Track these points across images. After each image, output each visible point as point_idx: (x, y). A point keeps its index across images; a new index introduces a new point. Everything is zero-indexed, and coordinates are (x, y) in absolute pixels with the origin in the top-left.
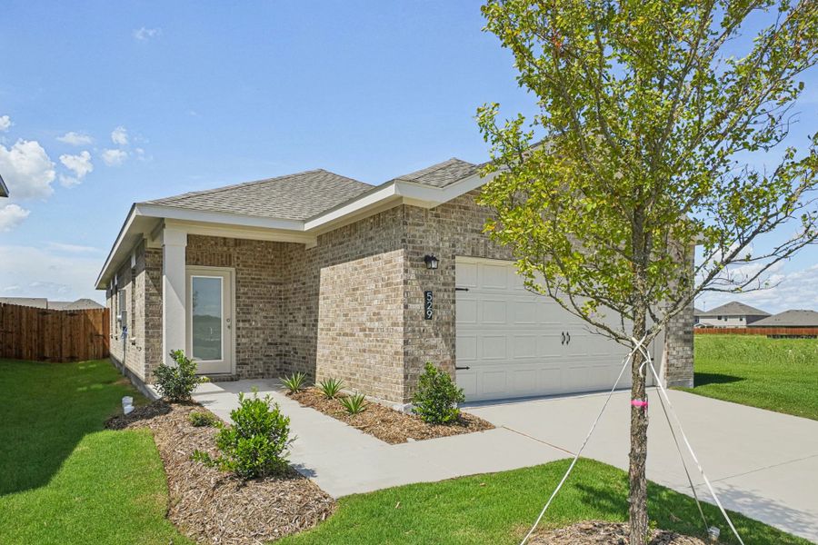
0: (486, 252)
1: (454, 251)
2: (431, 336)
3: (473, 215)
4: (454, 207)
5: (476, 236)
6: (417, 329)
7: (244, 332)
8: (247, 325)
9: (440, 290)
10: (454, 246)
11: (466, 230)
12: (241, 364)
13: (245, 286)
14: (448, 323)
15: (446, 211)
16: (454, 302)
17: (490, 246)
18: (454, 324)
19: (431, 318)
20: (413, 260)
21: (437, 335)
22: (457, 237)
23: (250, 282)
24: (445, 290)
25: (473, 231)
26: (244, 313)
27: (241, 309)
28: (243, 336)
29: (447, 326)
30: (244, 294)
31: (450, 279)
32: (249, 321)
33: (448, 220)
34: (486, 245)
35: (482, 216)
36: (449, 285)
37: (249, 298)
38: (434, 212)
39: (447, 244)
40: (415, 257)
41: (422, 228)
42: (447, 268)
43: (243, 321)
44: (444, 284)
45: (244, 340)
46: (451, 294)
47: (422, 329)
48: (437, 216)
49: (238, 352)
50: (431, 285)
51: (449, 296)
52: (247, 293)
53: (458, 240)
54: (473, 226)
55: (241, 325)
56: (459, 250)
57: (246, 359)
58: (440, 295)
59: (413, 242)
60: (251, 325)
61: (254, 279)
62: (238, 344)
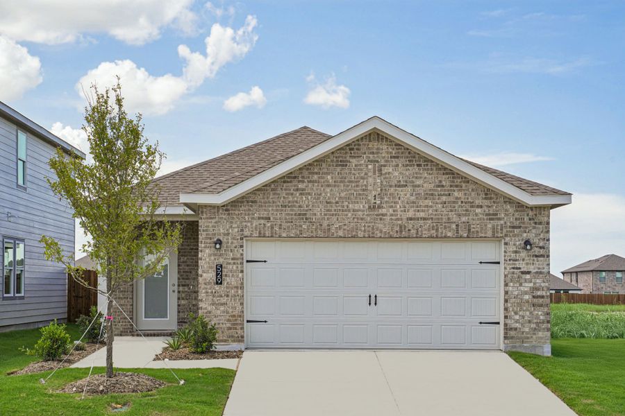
0: (272, 233)
1: (243, 234)
2: (221, 296)
3: (261, 206)
4: (240, 202)
5: (262, 221)
6: (210, 291)
7: (183, 295)
8: (186, 289)
10: (242, 230)
11: (253, 218)
12: (181, 322)
13: (185, 256)
14: (237, 287)
15: (235, 206)
16: (242, 271)
17: (276, 229)
18: (242, 288)
19: (221, 283)
20: (207, 243)
21: (227, 296)
22: (245, 224)
23: (189, 252)
24: (234, 263)
25: (259, 218)
26: (183, 279)
27: (182, 275)
28: (183, 299)
29: (236, 290)
30: (183, 262)
31: (239, 256)
32: (188, 285)
33: (237, 212)
34: (272, 228)
35: (269, 206)
36: (237, 259)
37: (188, 266)
38: (225, 208)
39: (236, 230)
40: (208, 241)
41: (214, 221)
42: (235, 247)
43: (183, 285)
44: (232, 259)
45: (183, 302)
46: (239, 266)
47: (214, 291)
48: (227, 210)
49: (179, 312)
50: (221, 260)
51: (237, 267)
52: (186, 262)
53: (246, 226)
54: (260, 214)
55: (181, 289)
56: (247, 233)
57: (185, 319)
58: (230, 266)
59: (206, 230)
60: (189, 288)
61: (192, 249)
62: (179, 305)
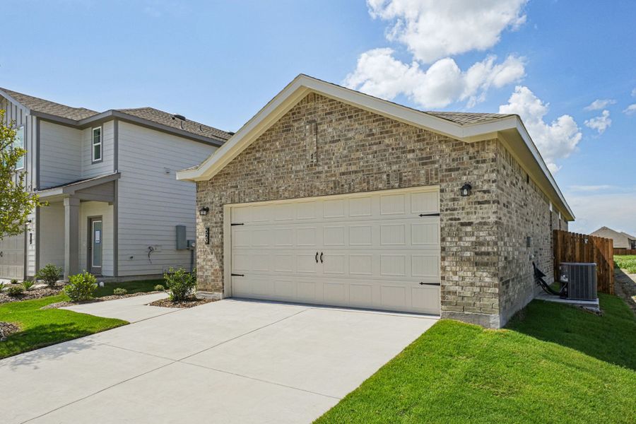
0: (239, 199)
1: (221, 202)
2: (210, 254)
3: (232, 177)
4: (220, 175)
5: (233, 190)
6: (203, 250)
9: (213, 227)
10: (221, 199)
11: (227, 188)
14: (219, 246)
15: (217, 179)
16: (221, 233)
17: (242, 195)
19: (209, 243)
21: (212, 253)
22: (222, 193)
24: (216, 226)
25: (231, 187)
29: (217, 248)
31: (219, 220)
33: (218, 184)
34: (239, 195)
35: (237, 176)
39: (217, 199)
41: (204, 192)
42: (217, 213)
44: (216, 223)
47: (205, 250)
48: (212, 183)
50: (209, 224)
51: (218, 230)
53: (223, 195)
54: (231, 184)
56: (224, 201)
58: (214, 229)
